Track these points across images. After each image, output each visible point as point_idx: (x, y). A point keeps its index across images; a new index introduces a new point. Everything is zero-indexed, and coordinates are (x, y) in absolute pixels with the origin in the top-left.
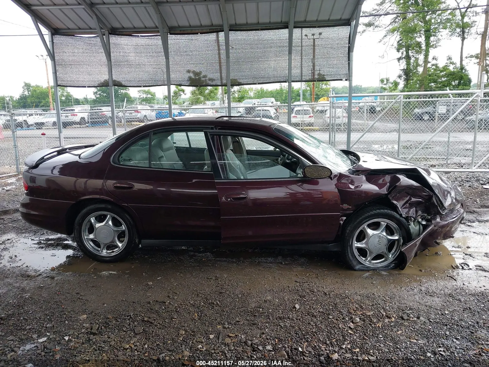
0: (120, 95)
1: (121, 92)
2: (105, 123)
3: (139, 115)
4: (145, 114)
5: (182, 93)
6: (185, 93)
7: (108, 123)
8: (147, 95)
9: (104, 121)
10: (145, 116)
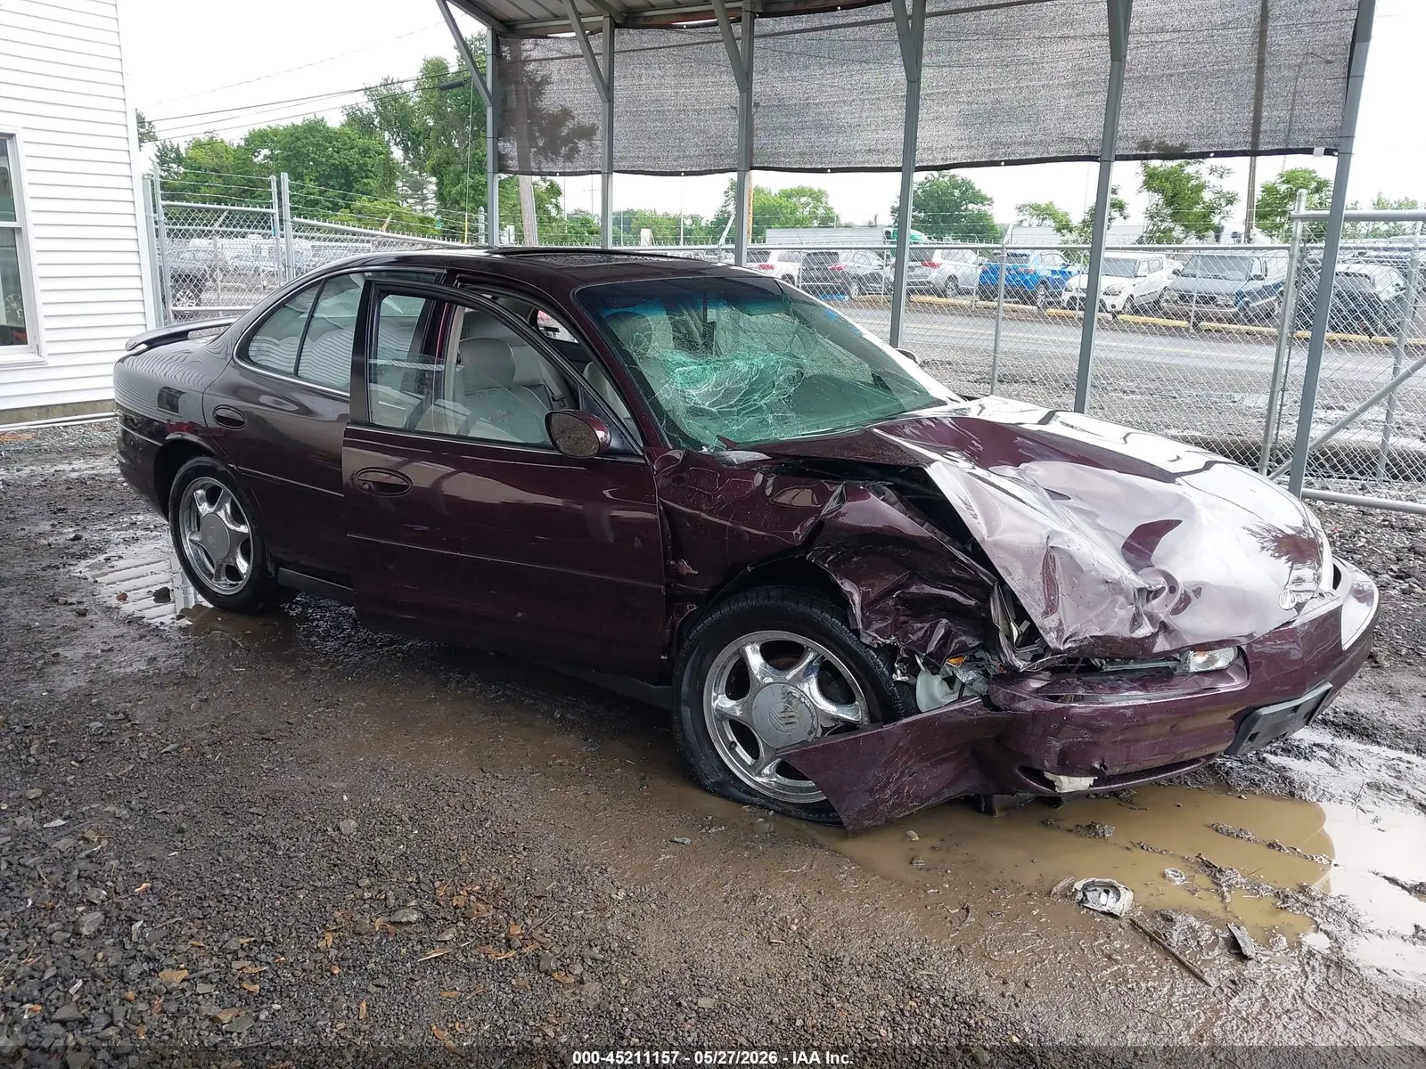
0: (965, 217)
1: (966, 209)
2: (842, 293)
3: (933, 275)
4: (953, 272)
5: (1115, 214)
6: (1126, 212)
7: (849, 294)
8: (1043, 219)
9: (838, 288)
10: (952, 278)
